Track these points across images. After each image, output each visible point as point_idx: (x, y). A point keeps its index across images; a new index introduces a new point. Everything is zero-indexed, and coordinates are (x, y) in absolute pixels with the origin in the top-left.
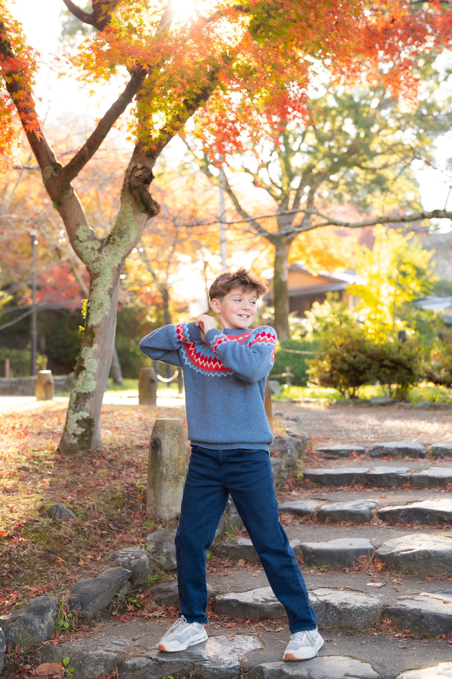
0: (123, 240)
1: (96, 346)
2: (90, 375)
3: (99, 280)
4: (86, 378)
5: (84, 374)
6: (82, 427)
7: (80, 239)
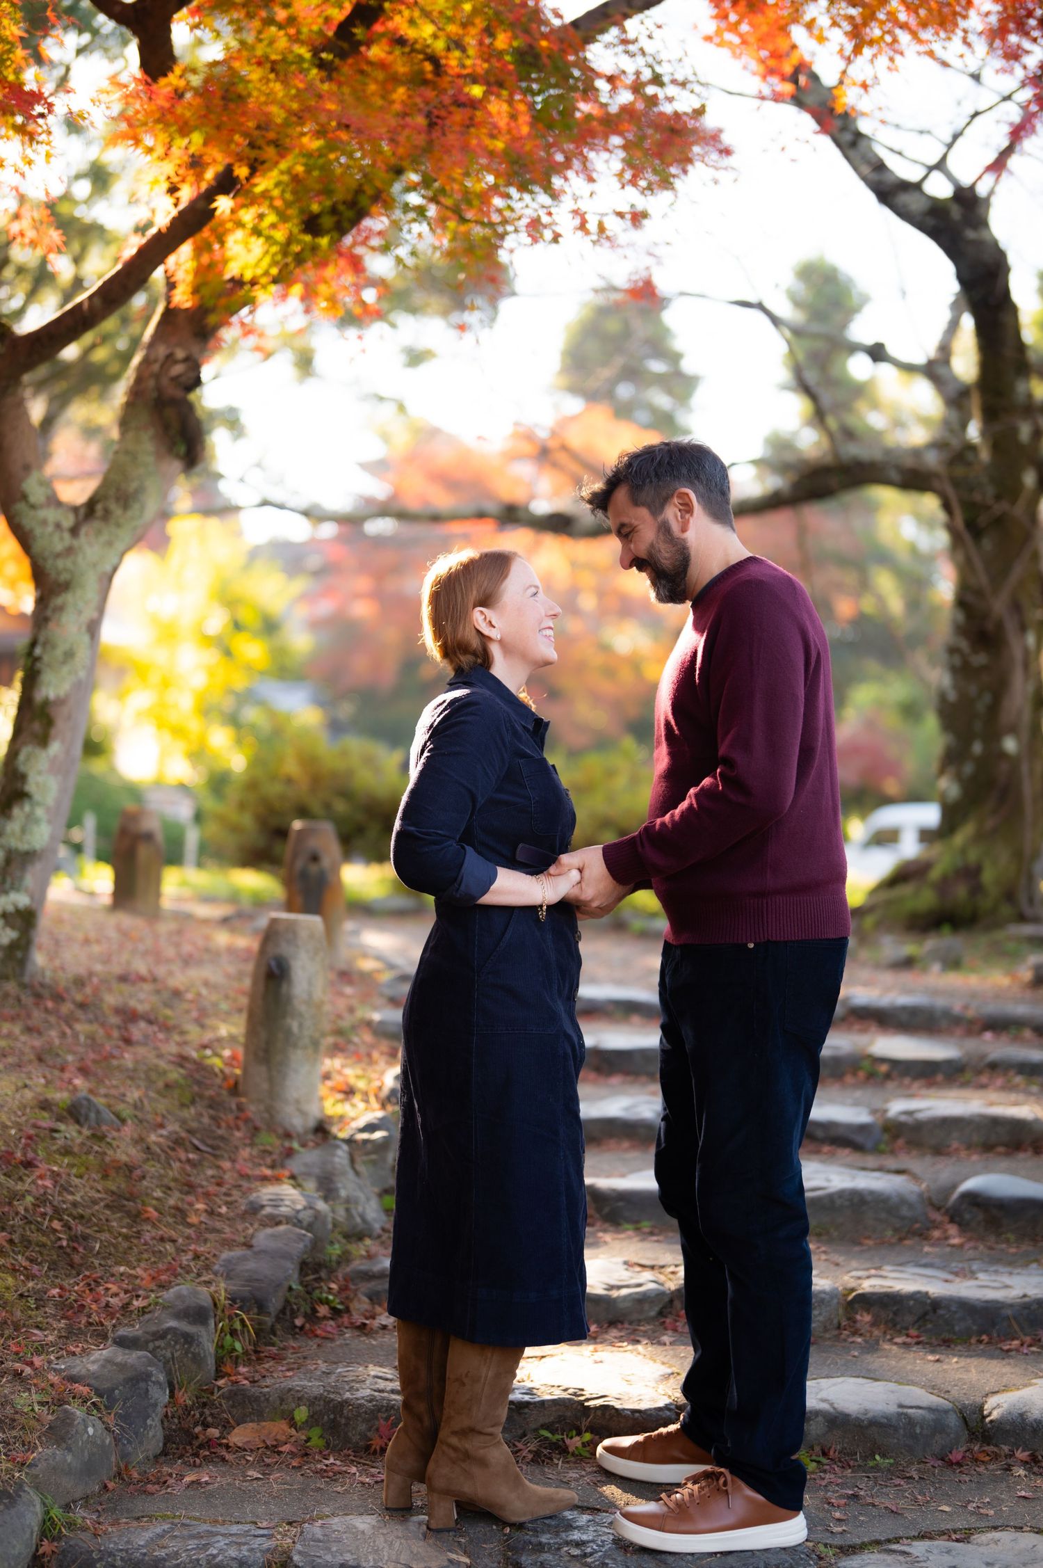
0: (130, 513)
1: (55, 748)
2: (40, 812)
3: (68, 598)
4: (31, 819)
5: (27, 808)
6: (13, 927)
7: (32, 499)
